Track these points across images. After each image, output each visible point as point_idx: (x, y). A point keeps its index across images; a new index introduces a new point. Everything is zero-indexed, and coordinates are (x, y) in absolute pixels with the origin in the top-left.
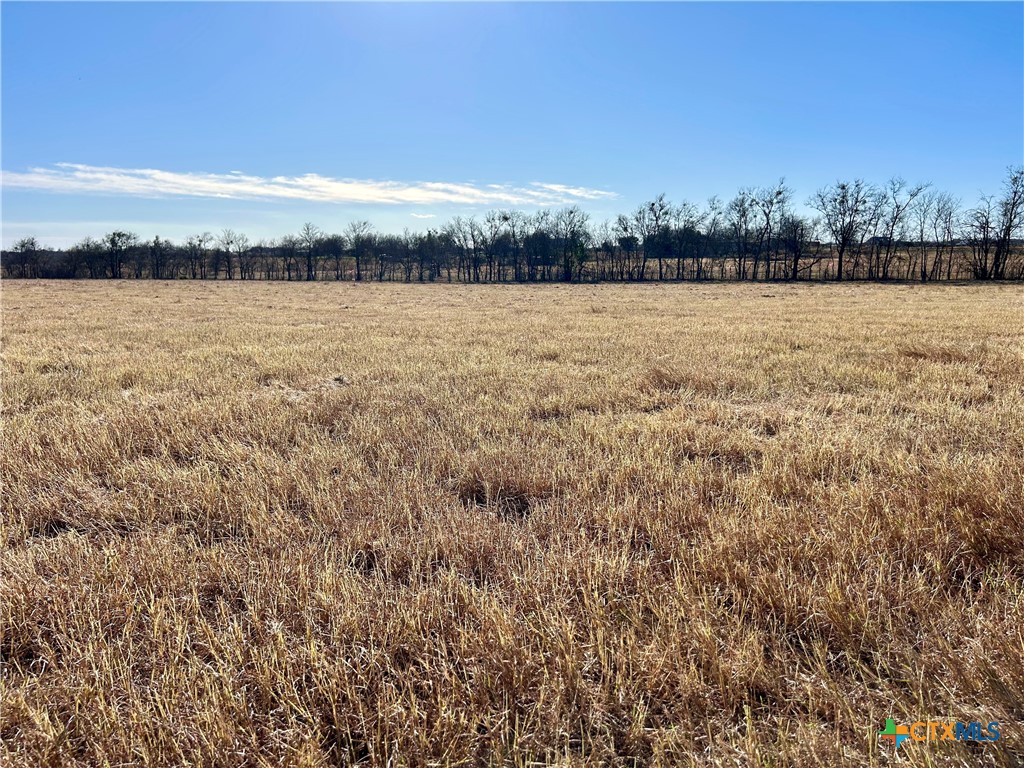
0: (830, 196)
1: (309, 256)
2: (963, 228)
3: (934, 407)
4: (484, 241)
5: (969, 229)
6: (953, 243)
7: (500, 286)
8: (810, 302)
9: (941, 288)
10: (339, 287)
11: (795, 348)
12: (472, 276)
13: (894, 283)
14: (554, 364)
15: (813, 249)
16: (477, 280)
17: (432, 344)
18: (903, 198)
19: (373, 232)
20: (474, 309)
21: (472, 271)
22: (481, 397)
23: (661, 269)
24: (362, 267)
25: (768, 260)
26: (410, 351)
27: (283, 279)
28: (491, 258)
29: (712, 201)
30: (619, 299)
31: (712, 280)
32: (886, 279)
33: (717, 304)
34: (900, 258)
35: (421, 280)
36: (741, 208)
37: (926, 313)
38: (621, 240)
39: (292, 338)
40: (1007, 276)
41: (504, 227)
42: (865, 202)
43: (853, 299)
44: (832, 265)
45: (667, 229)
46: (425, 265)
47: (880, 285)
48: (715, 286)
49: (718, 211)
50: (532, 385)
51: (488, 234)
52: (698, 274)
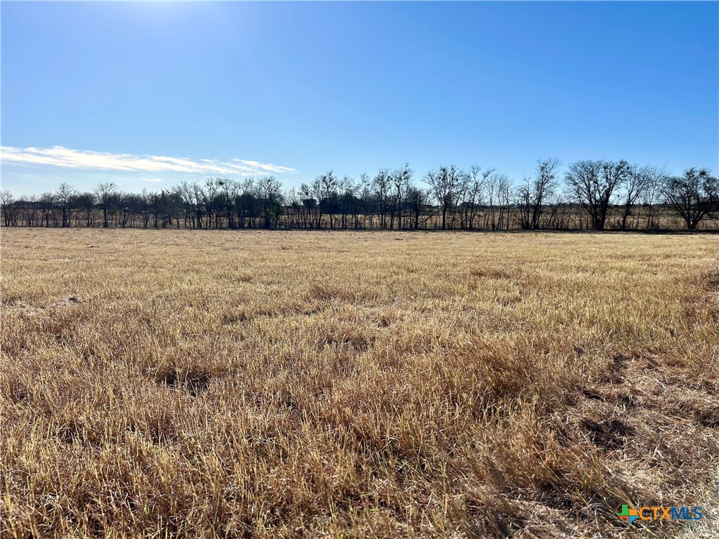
0: (436, 176)
1: (64, 209)
2: (515, 199)
3: (486, 306)
4: (205, 199)
5: (517, 198)
6: (509, 207)
7: (217, 231)
8: (424, 243)
9: (503, 234)
10: (88, 232)
11: (410, 271)
12: (196, 224)
13: (476, 232)
14: (248, 285)
15: (427, 209)
16: (200, 227)
17: (156, 272)
18: (479, 178)
19: (118, 191)
20: (194, 247)
21: (196, 220)
22: (187, 308)
23: (331, 221)
24: (109, 217)
25: (400, 217)
26: (137, 277)
27: (42, 226)
28: (210, 211)
29: (363, 176)
30: (302, 241)
31: (364, 229)
32: (472, 229)
33: (366, 244)
34: (479, 216)
35: (156, 227)
36: (381, 181)
37: (491, 249)
38: (304, 201)
39: (40, 269)
40: (540, 227)
41: (220, 190)
42: (457, 180)
43: (450, 241)
44: (439, 220)
45: (334, 194)
46: (159, 216)
47: (468, 233)
48: (366, 233)
49: (367, 183)
50: (228, 298)
51: (208, 195)
52: (356, 225)
